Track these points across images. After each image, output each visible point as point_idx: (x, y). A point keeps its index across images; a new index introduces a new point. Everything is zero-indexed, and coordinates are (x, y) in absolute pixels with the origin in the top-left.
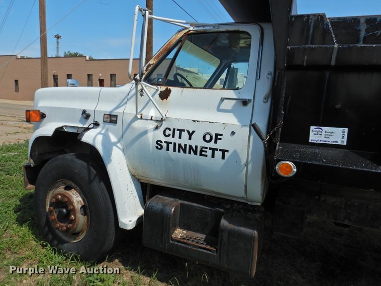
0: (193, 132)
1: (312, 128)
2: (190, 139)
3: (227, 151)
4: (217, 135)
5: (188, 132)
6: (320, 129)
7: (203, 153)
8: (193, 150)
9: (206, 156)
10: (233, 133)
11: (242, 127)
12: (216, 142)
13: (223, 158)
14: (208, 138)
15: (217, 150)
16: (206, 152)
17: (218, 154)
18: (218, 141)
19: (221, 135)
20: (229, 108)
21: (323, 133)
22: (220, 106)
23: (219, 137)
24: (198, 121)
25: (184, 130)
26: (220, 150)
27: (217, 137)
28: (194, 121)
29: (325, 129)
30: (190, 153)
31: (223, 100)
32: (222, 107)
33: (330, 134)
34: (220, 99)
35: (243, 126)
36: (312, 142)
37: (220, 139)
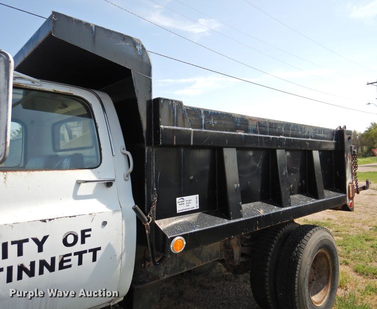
0: (45, 238)
1: (178, 199)
2: (40, 250)
3: (99, 249)
4: (83, 232)
5: (36, 240)
6: (183, 199)
7: (65, 264)
8: (48, 266)
9: (70, 266)
10: (105, 223)
11: (113, 213)
12: (83, 242)
13: (94, 259)
14: (70, 240)
15: (85, 252)
16: (69, 260)
17: (87, 257)
18: (86, 239)
19: (90, 230)
20: (90, 192)
21: (185, 202)
22: (77, 193)
23: (86, 233)
24: (50, 220)
25: (27, 240)
26: (90, 251)
27: (85, 234)
28: (44, 221)
29: (186, 198)
30: (41, 272)
31: (79, 183)
32: (80, 193)
33: (189, 202)
34: (74, 183)
35: (115, 211)
36: (179, 212)
37: (89, 236)
